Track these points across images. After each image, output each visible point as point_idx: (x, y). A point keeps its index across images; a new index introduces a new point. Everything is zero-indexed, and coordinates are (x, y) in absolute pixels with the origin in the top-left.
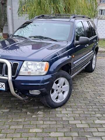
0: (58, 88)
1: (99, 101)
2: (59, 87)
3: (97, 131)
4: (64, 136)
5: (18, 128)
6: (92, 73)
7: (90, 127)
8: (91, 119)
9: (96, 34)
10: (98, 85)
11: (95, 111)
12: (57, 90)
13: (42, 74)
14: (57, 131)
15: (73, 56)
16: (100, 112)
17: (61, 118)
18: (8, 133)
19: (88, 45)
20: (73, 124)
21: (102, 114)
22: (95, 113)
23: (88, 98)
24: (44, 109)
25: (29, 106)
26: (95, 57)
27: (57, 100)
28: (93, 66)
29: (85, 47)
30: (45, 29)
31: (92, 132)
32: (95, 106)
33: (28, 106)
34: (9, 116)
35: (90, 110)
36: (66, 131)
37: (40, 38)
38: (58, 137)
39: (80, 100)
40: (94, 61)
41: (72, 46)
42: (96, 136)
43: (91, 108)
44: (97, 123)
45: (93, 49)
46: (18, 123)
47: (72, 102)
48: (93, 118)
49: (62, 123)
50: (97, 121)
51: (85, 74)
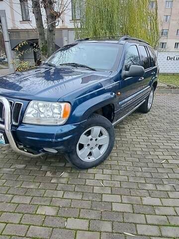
0: (90, 142)
1: (152, 159)
2: (91, 139)
3: (145, 222)
4: (87, 229)
5: (22, 202)
6: (146, 114)
7: (134, 213)
8: (138, 193)
9: (156, 64)
10: (153, 131)
11: (145, 178)
12: (88, 145)
13: (59, 124)
14: (79, 215)
15: (119, 93)
16: (153, 181)
17: (92, 187)
18: (5, 212)
19: (143, 78)
20: (109, 202)
21: (155, 184)
22: (145, 182)
23: (138, 153)
24: (72, 168)
25: (54, 161)
26: (152, 94)
27: (89, 158)
28: (149, 105)
29: (139, 81)
30: (85, 55)
31: (136, 224)
32: (146, 168)
33: (52, 160)
34: (20, 176)
35: (139, 174)
36: (93, 217)
37: (74, 66)
38: (77, 230)
39: (126, 156)
40: (150, 100)
41: (119, 78)
42: (141, 235)
43: (141, 171)
44: (146, 204)
45: (150, 85)
46: (26, 193)
47: (114, 158)
48: (140, 191)
49: (91, 198)
50: (147, 200)
51: (138, 115)
